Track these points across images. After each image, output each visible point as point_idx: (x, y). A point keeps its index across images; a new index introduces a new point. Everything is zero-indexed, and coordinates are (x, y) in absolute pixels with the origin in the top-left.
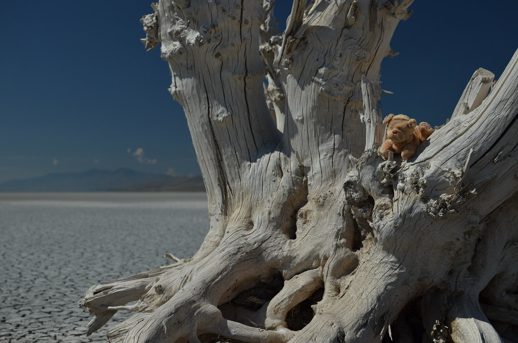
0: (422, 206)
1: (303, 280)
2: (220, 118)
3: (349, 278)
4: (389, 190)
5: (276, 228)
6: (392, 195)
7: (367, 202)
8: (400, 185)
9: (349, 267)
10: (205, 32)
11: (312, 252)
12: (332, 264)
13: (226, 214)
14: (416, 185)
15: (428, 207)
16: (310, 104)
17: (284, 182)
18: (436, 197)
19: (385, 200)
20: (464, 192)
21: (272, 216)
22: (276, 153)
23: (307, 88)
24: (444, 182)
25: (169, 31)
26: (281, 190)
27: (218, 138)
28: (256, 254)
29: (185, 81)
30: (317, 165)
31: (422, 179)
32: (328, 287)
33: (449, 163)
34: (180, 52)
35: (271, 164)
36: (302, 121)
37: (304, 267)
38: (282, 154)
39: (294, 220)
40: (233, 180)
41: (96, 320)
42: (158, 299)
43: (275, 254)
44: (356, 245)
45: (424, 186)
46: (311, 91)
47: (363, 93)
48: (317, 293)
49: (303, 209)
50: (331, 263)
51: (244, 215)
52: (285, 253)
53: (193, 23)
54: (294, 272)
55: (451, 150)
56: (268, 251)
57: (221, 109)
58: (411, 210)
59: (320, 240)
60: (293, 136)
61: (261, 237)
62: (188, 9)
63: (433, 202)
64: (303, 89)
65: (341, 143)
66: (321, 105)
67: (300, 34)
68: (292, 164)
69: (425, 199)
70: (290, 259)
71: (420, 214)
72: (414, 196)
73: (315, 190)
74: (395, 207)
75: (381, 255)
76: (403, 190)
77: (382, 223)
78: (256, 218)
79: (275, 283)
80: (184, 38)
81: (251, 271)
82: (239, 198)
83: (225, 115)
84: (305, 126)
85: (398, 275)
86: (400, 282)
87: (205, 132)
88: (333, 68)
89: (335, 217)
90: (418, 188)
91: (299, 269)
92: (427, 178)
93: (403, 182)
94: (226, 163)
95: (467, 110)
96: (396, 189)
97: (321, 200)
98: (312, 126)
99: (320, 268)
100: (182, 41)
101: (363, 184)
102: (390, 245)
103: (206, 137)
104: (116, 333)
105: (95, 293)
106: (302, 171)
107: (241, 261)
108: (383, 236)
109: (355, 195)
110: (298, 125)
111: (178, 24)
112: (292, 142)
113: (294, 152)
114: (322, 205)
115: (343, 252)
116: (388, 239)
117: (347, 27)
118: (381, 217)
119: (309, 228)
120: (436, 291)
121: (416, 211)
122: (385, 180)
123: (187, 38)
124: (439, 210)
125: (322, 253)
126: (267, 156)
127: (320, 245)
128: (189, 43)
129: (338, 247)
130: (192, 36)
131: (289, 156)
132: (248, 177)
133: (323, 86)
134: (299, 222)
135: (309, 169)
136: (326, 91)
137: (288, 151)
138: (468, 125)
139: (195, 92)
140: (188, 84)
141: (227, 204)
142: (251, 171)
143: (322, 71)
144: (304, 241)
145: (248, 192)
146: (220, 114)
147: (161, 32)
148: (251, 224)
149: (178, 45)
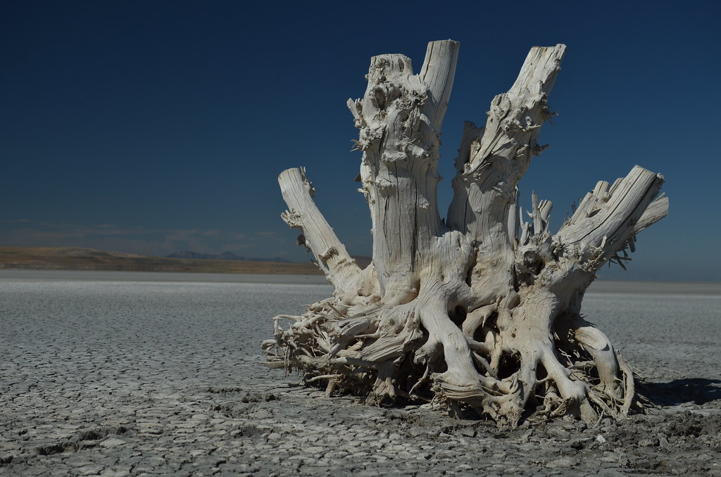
0: (580, 266)
1: (484, 312)
2: (424, 207)
3: (519, 309)
4: (556, 257)
5: (462, 280)
6: (557, 260)
7: (538, 265)
8: (565, 254)
9: (516, 302)
10: (428, 150)
11: (492, 294)
12: (509, 301)
13: (413, 271)
14: (577, 255)
15: (583, 267)
16: (488, 203)
17: (464, 248)
18: (587, 262)
19: (553, 262)
20: (601, 258)
21: (460, 272)
22: (456, 232)
23: (487, 193)
24: (589, 253)
25: (397, 144)
26: (464, 256)
27: (418, 219)
28: (454, 296)
29: (400, 179)
30: (488, 240)
31: (581, 251)
32: (503, 315)
33: (591, 243)
34: (405, 160)
35: (454, 239)
36: (480, 213)
37: (482, 304)
38: (460, 232)
39: (470, 274)
40: (423, 248)
41: (339, 347)
42: (393, 328)
43: (466, 296)
45: (583, 255)
46: (490, 195)
47: (533, 200)
49: (476, 267)
51: (437, 271)
52: (472, 296)
54: (475, 307)
55: (593, 235)
56: (461, 294)
57: (424, 200)
58: (573, 268)
59: (497, 287)
60: (470, 222)
61: (456, 285)
62: (418, 133)
63: (586, 264)
64: (483, 193)
65: (502, 228)
67: (490, 160)
68: (469, 239)
69: (581, 263)
70: (475, 299)
71: (576, 270)
72: (574, 260)
73: (485, 256)
74: (563, 266)
75: (545, 294)
76: (567, 257)
77: (553, 276)
78: (448, 274)
80: (411, 151)
82: (428, 261)
83: (427, 204)
84: (481, 216)
85: (556, 304)
87: (410, 215)
88: (506, 183)
89: (505, 273)
90: (579, 256)
91: (479, 305)
92: (584, 251)
93: (567, 252)
94: (420, 236)
96: (562, 256)
97: (495, 262)
98: (487, 216)
99: (496, 304)
100: (408, 152)
101: (540, 254)
102: (555, 288)
103: (411, 218)
104: (368, 353)
105: (341, 327)
106: (476, 244)
108: (553, 283)
109: (530, 260)
110: (476, 215)
111: (405, 141)
112: (468, 226)
113: (470, 232)
114: (495, 266)
115: (513, 293)
116: (556, 284)
118: (552, 272)
119: (485, 279)
121: (575, 269)
122: (555, 252)
123: (413, 151)
124: (588, 268)
125: (499, 294)
126: (447, 234)
127: (497, 290)
128: (415, 155)
129: (511, 290)
130: (419, 152)
131: (465, 234)
132: (437, 246)
133: (501, 193)
134: (474, 276)
135: (481, 243)
136: (501, 196)
137: (465, 231)
138: (599, 224)
139: (409, 187)
140: (403, 181)
141: (414, 265)
142: (438, 242)
143: (501, 184)
144: (480, 288)
145: (437, 256)
146: (424, 204)
147: (387, 144)
148: (443, 277)
149: (404, 155)
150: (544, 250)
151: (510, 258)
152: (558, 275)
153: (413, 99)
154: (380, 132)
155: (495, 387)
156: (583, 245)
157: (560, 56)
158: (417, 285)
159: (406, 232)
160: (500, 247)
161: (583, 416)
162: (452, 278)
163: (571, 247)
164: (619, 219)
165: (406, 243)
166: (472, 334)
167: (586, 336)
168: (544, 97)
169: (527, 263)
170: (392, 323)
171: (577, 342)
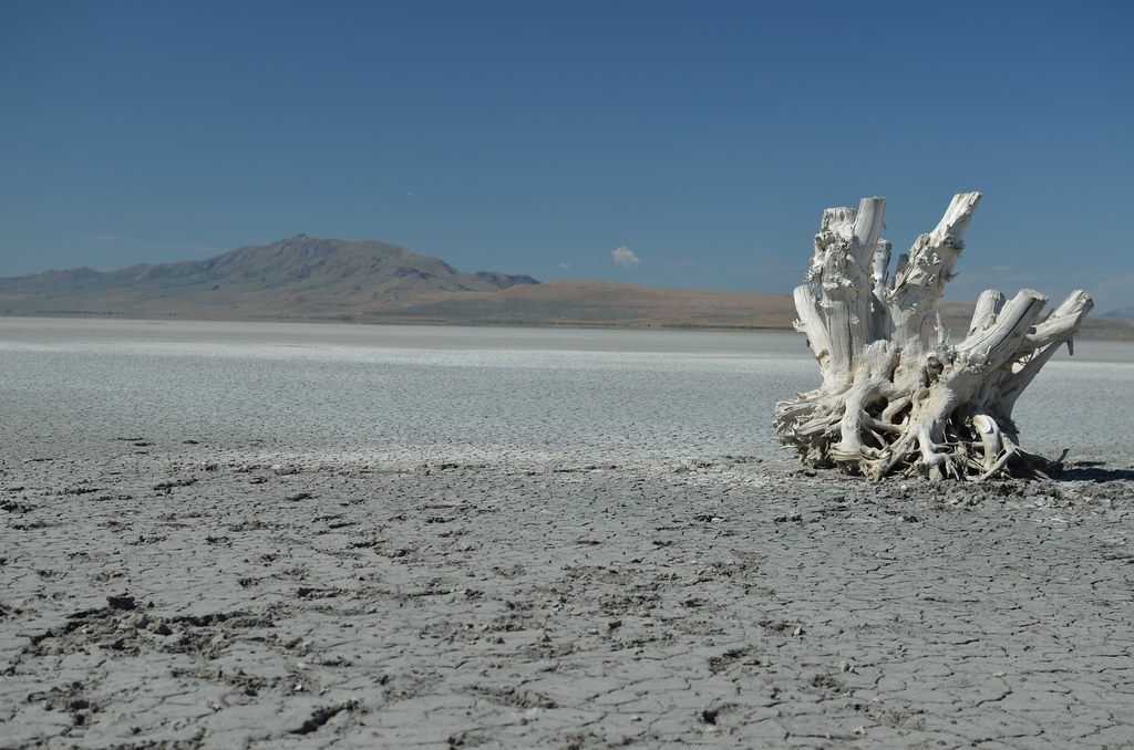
0: (968, 369)
1: (901, 402)
3: (927, 400)
4: (952, 361)
5: (886, 377)
6: (952, 363)
7: (940, 367)
8: (957, 359)
9: (926, 395)
10: (854, 281)
11: (907, 389)
12: (919, 394)
13: (850, 371)
14: (966, 360)
15: (970, 369)
16: (906, 319)
17: (889, 354)
18: (974, 365)
19: (950, 366)
20: (986, 363)
21: (883, 372)
22: (883, 341)
23: (905, 312)
24: (976, 359)
25: (831, 277)
26: (887, 360)
27: (852, 332)
28: (876, 390)
29: (836, 303)
30: (907, 348)
31: (970, 357)
32: (915, 405)
33: (978, 351)
34: (837, 289)
35: (881, 346)
36: (901, 327)
37: (901, 395)
38: (886, 341)
39: (893, 373)
40: (857, 353)
42: (825, 412)
43: (886, 389)
44: (928, 385)
45: (971, 360)
46: (907, 313)
48: (908, 408)
49: (898, 368)
50: (917, 394)
51: (866, 371)
52: (891, 389)
53: (847, 275)
54: (895, 398)
55: (981, 345)
56: (883, 388)
57: (855, 318)
58: (962, 370)
59: (911, 383)
60: (893, 333)
61: (878, 381)
62: (846, 269)
63: (973, 367)
64: (902, 311)
65: (921, 339)
66: (912, 319)
67: (905, 287)
68: (892, 346)
69: (969, 366)
70: (893, 392)
71: (966, 372)
72: (964, 364)
73: (905, 359)
74: (955, 369)
75: (946, 389)
76: (959, 362)
77: (948, 376)
78: (874, 373)
79: (884, 403)
80: (841, 283)
81: (876, 398)
82: (861, 363)
83: (858, 321)
84: (901, 329)
85: (953, 398)
86: (954, 400)
87: (845, 329)
88: (921, 304)
89: (919, 373)
90: (968, 361)
91: (898, 397)
92: (972, 357)
93: (959, 358)
94: (854, 344)
95: (984, 329)
96: (956, 361)
97: (911, 364)
98: (905, 330)
99: (910, 396)
100: (839, 283)
101: (940, 359)
102: (950, 385)
103: (846, 331)
106: (898, 351)
107: (870, 393)
108: (948, 381)
109: (933, 363)
110: (898, 327)
111: (836, 275)
112: (892, 336)
113: (894, 341)
114: (912, 367)
115: (924, 388)
116: (950, 382)
117: (927, 285)
118: (949, 373)
119: (903, 378)
120: (966, 405)
121: (964, 371)
122: (950, 357)
123: (843, 282)
124: (975, 370)
125: (912, 389)
126: (877, 342)
127: (912, 385)
128: (844, 285)
129: (920, 386)
130: (847, 283)
131: (890, 342)
132: (868, 352)
133: (914, 311)
134: (896, 375)
135: (902, 349)
136: (915, 314)
137: (890, 340)
139: (843, 308)
140: (838, 304)
141: (851, 367)
142: (869, 349)
143: (915, 305)
144: (900, 384)
145: (867, 359)
146: (855, 320)
147: (825, 277)
148: (870, 375)
149: (836, 285)
150: (942, 356)
151: (923, 361)
152: (952, 375)
153: (841, 244)
154: (819, 269)
155: (873, 454)
156: (972, 353)
157: (972, 202)
158: (852, 380)
159: (844, 341)
160: (916, 353)
161: (930, 477)
162: (876, 378)
163: (962, 355)
164: (1004, 333)
165: (845, 350)
166: (890, 418)
167: (979, 422)
168: (949, 238)
169: (930, 366)
170: (825, 408)
171: (973, 427)
